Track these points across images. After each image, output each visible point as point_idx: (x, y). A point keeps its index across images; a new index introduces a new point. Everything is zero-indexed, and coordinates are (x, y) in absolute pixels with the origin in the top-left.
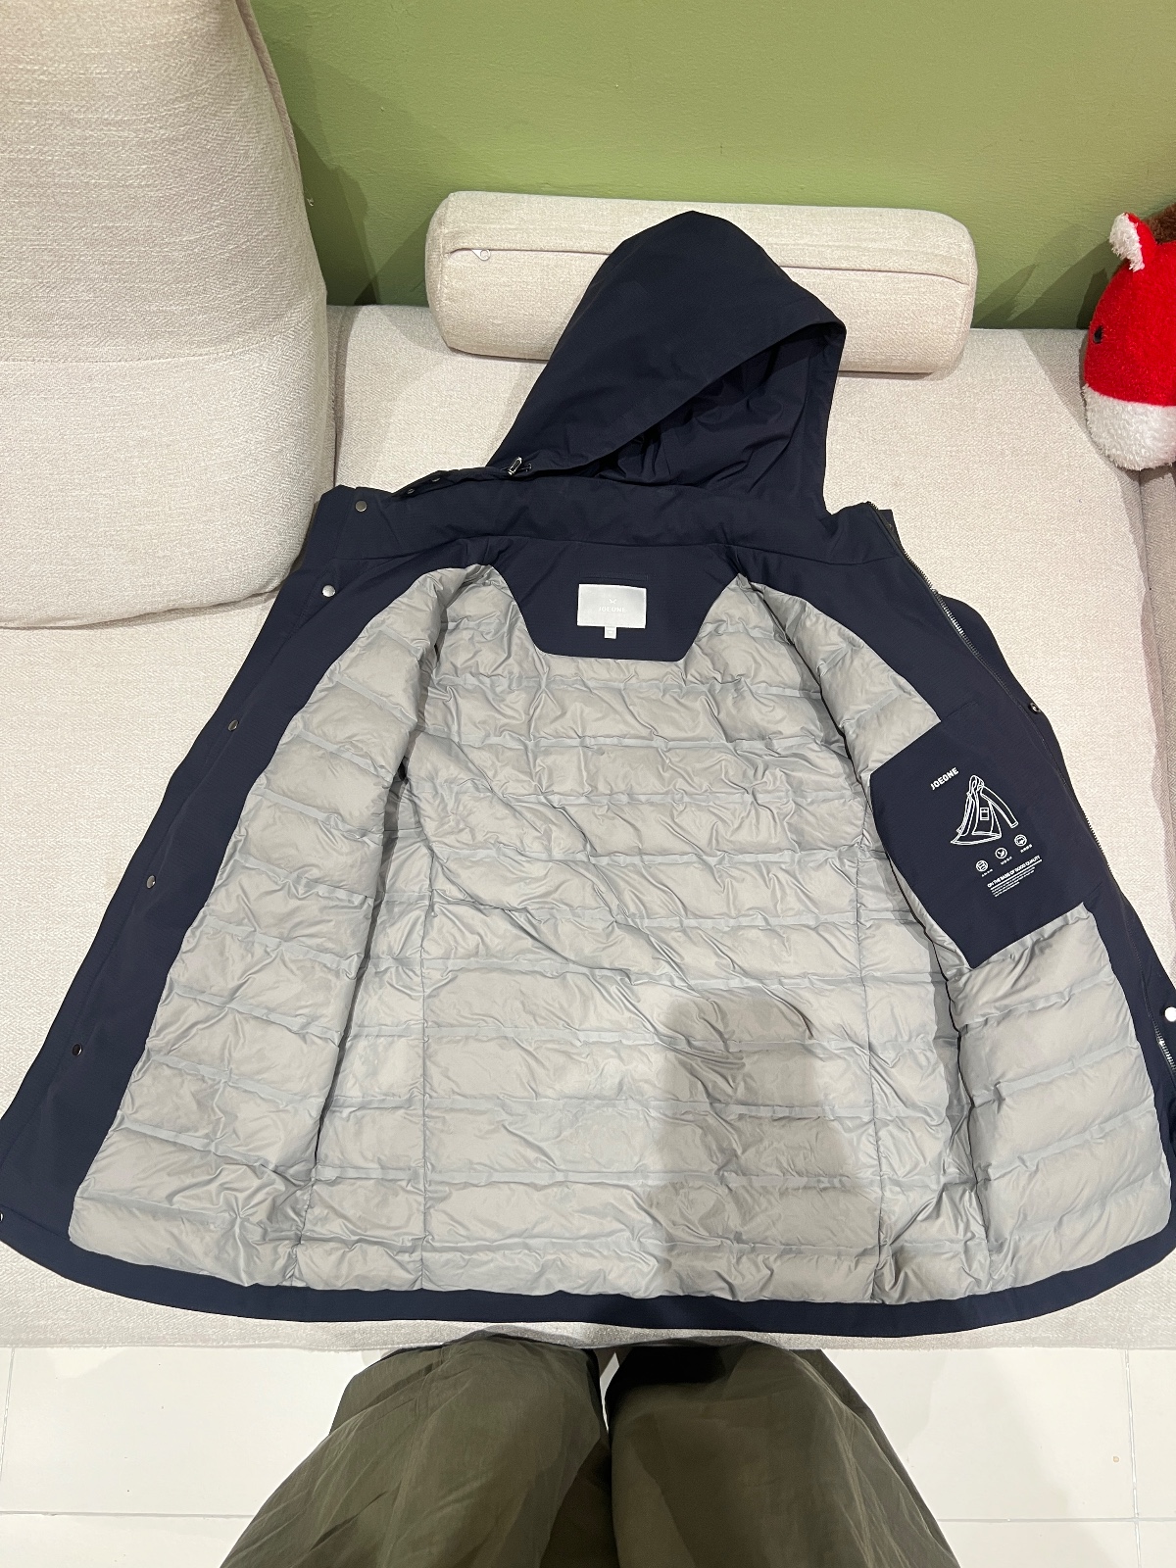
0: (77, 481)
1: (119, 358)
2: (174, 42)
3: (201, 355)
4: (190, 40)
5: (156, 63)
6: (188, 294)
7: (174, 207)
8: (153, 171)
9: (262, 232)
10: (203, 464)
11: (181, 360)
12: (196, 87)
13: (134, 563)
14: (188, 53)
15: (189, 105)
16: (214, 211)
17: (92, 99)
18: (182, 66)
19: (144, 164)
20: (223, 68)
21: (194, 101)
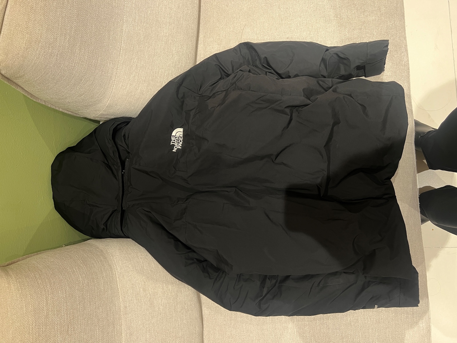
0: (157, 310)
1: (119, 299)
2: (19, 284)
3: (116, 274)
4: (18, 279)
5: (27, 289)
6: (98, 278)
7: (71, 282)
8: (61, 289)
9: (76, 256)
10: (149, 271)
11: (118, 280)
12: (33, 277)
13: (181, 291)
14: (23, 279)
15: (39, 279)
16: (72, 271)
17: (40, 309)
18: (27, 281)
19: (58, 292)
20: (27, 269)
21: (38, 277)
